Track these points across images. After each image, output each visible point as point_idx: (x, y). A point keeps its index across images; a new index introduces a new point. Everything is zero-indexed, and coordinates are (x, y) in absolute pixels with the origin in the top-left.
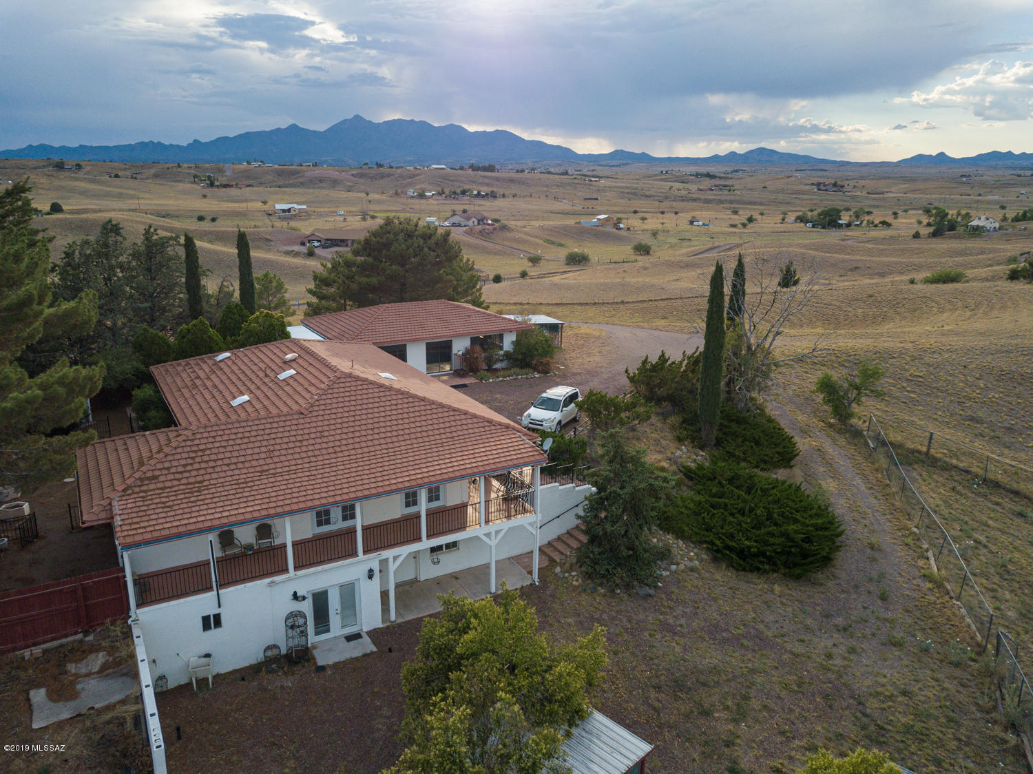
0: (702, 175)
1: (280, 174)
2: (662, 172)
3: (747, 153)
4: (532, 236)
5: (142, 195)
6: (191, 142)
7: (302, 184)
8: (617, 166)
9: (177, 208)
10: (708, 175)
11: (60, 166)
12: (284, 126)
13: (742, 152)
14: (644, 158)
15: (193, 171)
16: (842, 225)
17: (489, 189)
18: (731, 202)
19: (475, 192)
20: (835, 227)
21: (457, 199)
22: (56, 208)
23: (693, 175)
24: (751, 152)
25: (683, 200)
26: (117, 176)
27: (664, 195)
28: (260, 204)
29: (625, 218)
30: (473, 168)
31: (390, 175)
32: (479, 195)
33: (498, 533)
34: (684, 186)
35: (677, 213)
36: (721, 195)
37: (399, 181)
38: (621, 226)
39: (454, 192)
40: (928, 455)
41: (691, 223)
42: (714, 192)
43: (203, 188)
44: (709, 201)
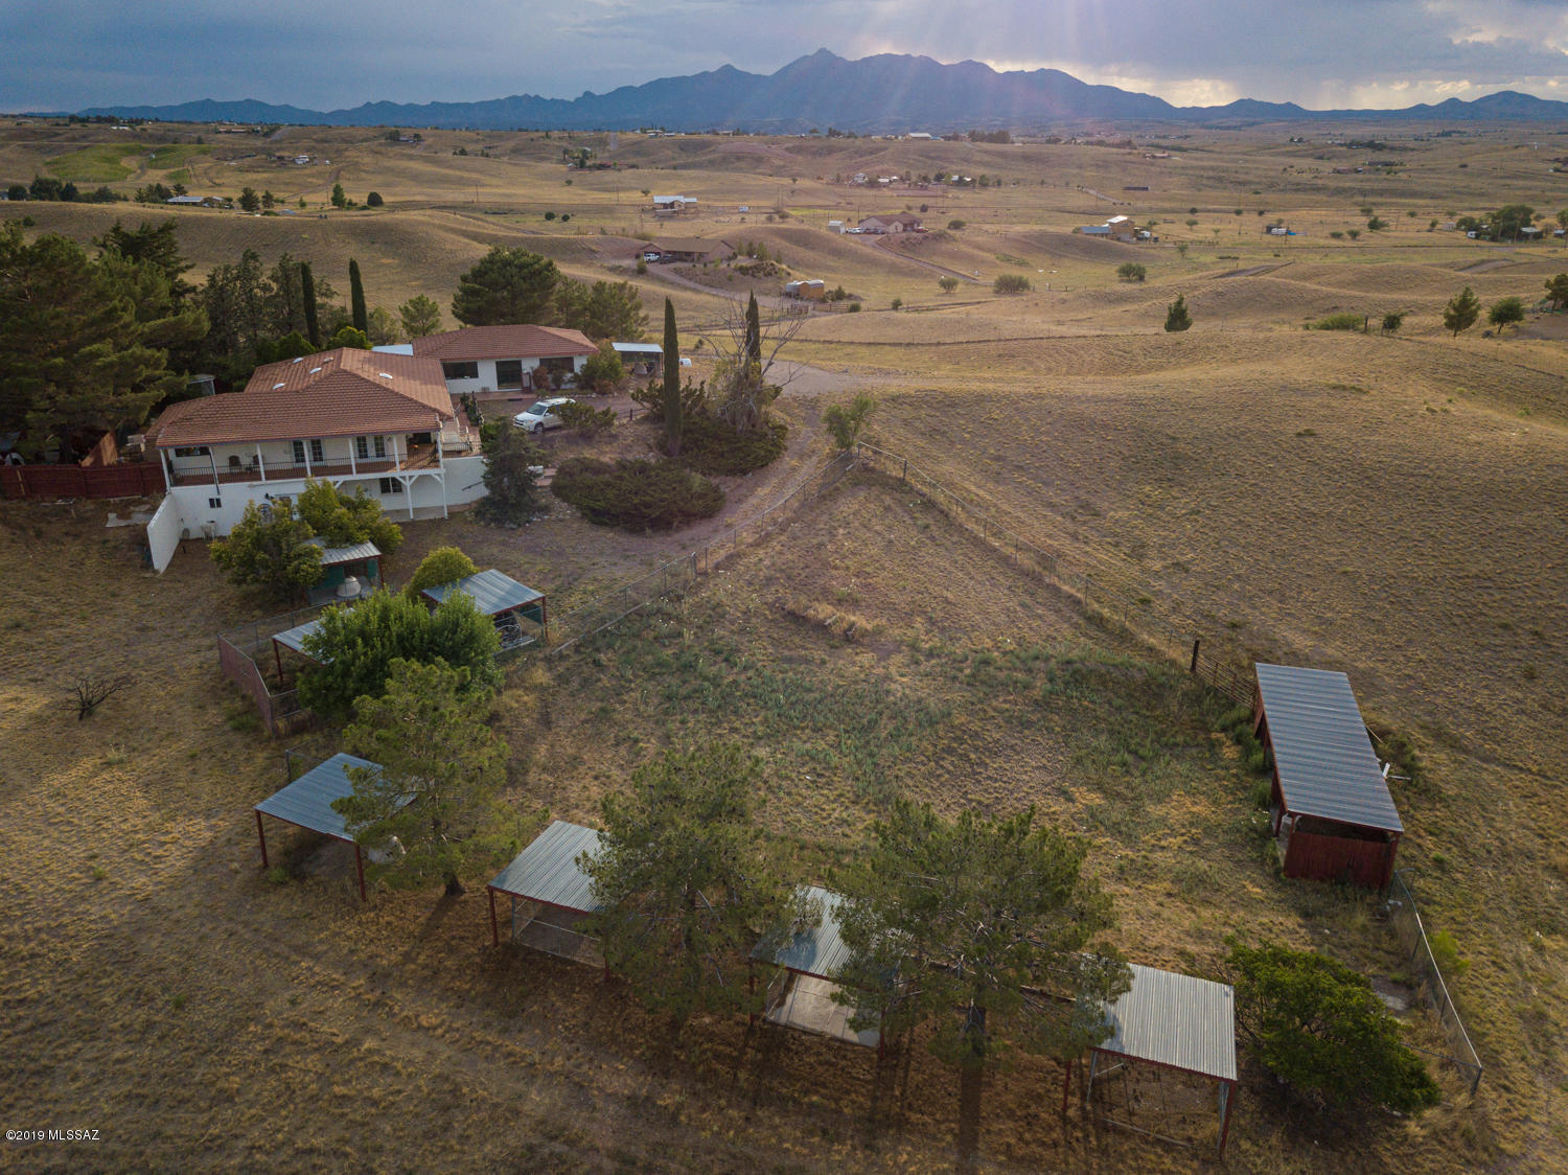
0: (1359, 144)
1: (684, 147)
2: (1292, 140)
3: (1482, 100)
5: (487, 181)
6: (581, 95)
7: (712, 164)
8: (1235, 128)
9: (526, 200)
10: (1372, 145)
11: (394, 138)
12: (713, 68)
13: (1469, 100)
14: (1291, 112)
15: (564, 144)
16: (1527, 235)
17: (978, 173)
18: (1363, 193)
19: (956, 178)
20: (1512, 238)
21: (926, 188)
22: (375, 201)
23: (1345, 145)
24: (1489, 98)
25: (1297, 190)
26: (463, 152)
27: (1268, 182)
28: (641, 194)
29: (1165, 221)
30: (974, 137)
31: (841, 150)
32: (961, 183)
33: (411, 477)
34: (1316, 164)
35: (1261, 213)
36: (1368, 180)
37: (851, 158)
38: (1147, 234)
39: (925, 179)
40: (902, 481)
41: (1269, 229)
42: (1360, 176)
43: (571, 169)
44: (1339, 191)
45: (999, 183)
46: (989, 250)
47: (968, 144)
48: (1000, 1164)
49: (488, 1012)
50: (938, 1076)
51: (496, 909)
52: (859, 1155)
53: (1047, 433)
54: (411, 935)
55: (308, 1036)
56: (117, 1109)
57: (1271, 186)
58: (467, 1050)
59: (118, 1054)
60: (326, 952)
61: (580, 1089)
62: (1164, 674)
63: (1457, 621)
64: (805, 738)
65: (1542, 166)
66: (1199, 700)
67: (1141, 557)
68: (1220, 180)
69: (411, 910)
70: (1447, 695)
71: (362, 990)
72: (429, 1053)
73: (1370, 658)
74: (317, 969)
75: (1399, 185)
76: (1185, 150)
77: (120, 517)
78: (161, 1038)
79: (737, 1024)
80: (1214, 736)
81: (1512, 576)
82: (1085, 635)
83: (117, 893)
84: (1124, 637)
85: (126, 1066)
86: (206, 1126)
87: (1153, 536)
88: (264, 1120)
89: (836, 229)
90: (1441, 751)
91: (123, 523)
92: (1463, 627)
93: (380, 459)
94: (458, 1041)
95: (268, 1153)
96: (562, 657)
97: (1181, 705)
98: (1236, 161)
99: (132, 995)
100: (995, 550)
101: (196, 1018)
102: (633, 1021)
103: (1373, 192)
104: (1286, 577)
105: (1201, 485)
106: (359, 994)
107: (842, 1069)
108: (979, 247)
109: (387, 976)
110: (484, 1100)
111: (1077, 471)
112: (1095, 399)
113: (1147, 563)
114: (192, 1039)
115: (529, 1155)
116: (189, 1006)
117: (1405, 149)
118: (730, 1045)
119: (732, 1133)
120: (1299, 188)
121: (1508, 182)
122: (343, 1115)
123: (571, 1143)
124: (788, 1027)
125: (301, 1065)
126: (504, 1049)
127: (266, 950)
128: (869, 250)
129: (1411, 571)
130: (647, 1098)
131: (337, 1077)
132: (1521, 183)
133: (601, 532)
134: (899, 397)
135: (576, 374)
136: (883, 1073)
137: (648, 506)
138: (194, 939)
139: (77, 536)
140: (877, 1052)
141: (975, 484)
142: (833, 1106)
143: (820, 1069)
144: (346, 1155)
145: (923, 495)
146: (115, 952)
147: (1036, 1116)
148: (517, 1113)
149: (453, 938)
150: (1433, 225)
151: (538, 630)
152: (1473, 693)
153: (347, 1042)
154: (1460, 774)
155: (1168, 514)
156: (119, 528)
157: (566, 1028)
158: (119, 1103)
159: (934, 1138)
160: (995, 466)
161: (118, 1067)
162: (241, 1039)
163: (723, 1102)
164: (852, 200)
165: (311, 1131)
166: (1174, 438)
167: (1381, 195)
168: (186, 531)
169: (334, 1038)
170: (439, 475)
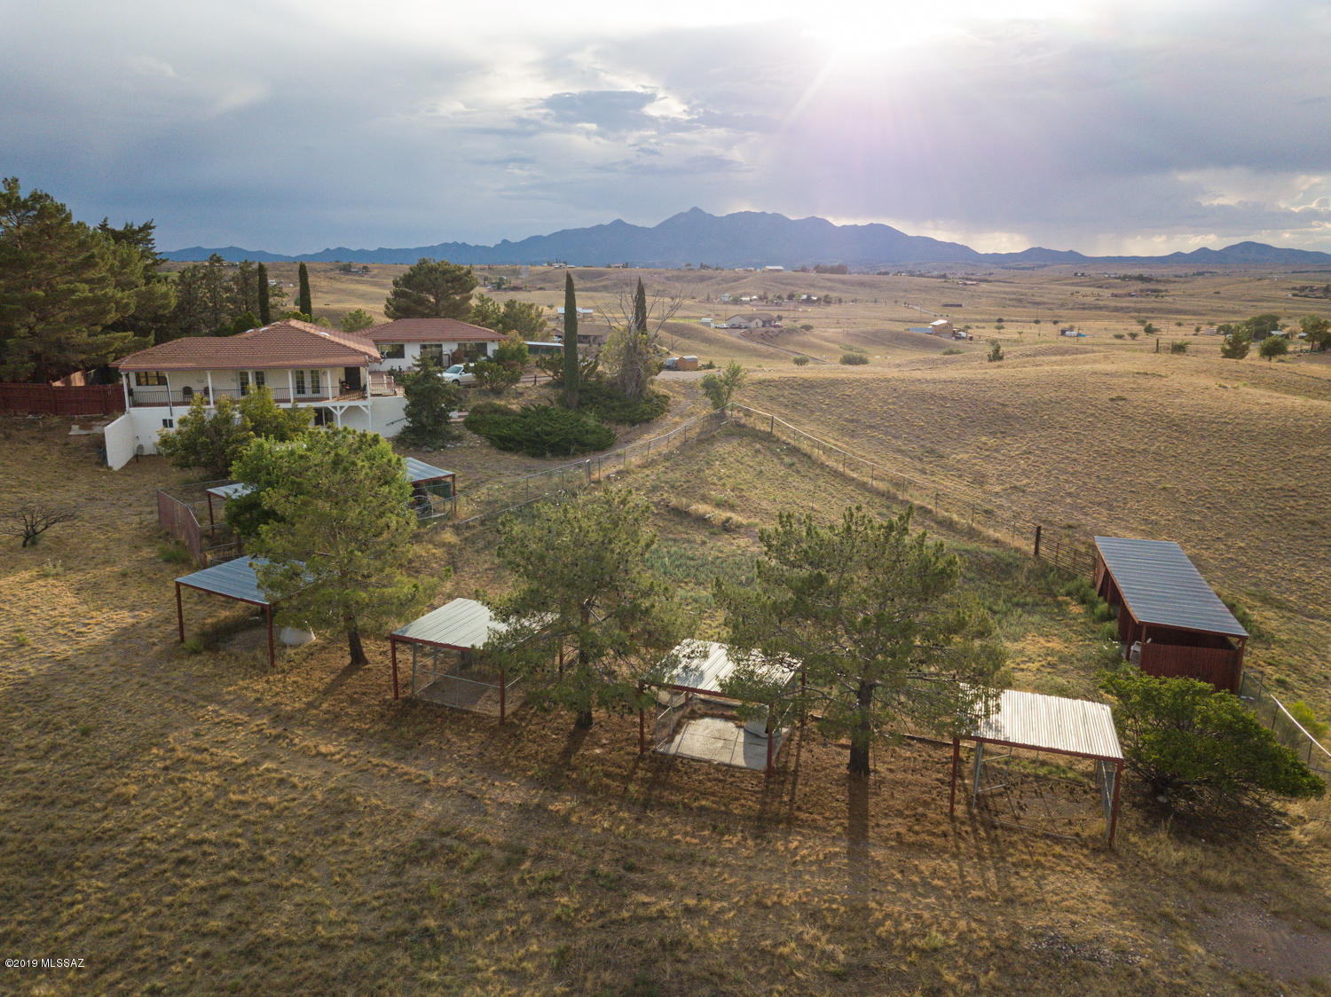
0: (1131, 278)
1: (583, 275)
2: (1076, 274)
3: (1226, 249)
4: (829, 342)
6: (499, 243)
7: (604, 288)
8: (1028, 269)
10: (1141, 278)
11: (346, 270)
12: (607, 222)
14: (1072, 257)
15: (485, 274)
17: (822, 294)
18: (1139, 311)
19: (805, 297)
21: (781, 304)
23: (1119, 278)
25: (1084, 309)
27: (1059, 302)
29: (977, 327)
30: (819, 269)
31: (710, 278)
32: (808, 301)
33: (341, 408)
34: (1096, 291)
35: (1055, 323)
36: (1141, 302)
37: (719, 284)
38: (963, 334)
39: (779, 297)
40: (770, 434)
41: (1063, 332)
42: (1134, 299)
43: (490, 291)
44: (1117, 309)
45: (840, 301)
46: (833, 342)
47: (813, 274)
48: (892, 848)
49: (385, 745)
50: (826, 789)
51: (399, 676)
52: (750, 843)
53: (894, 403)
54: (315, 690)
55: (208, 758)
56: (12, 807)
57: (1062, 306)
58: (364, 771)
59: (18, 767)
60: (232, 701)
61: (473, 801)
62: (1010, 556)
63: (1270, 520)
64: (688, 588)
65: (1284, 293)
66: (1044, 575)
67: (981, 484)
68: (1020, 301)
69: (317, 674)
70: (1268, 572)
71: (264, 727)
72: (326, 772)
73: (1194, 547)
74: (222, 712)
75: (1164, 306)
76: (991, 282)
77: (82, 428)
78: (63, 756)
79: (628, 754)
80: (1060, 598)
81: (1313, 488)
82: (938, 533)
83: (38, 655)
84: (972, 534)
85: (27, 775)
86: (100, 821)
87: (990, 469)
88: (159, 818)
89: (707, 324)
90: (1269, 610)
91: (84, 432)
92: (1275, 524)
93: (316, 395)
94: (355, 764)
95: (159, 843)
96: (468, 527)
97: (1028, 579)
98: (1032, 288)
99: (40, 725)
100: (854, 479)
101: (101, 742)
102: (526, 751)
103: (1146, 310)
104: (1111, 493)
105: (1030, 436)
106: (262, 730)
107: (731, 783)
108: (826, 339)
109: (291, 718)
110: (377, 807)
111: (922, 428)
112: (934, 382)
113: (988, 487)
114: (94, 757)
115: (419, 847)
116: (93, 734)
117: (1168, 282)
118: (620, 767)
119: (622, 828)
120: (1084, 307)
121: (1255, 304)
122: (237, 816)
123: (460, 838)
124: (675, 757)
125: (201, 778)
126: (399, 771)
127: (174, 697)
128: (734, 340)
129: (1223, 486)
130: (538, 806)
131: (234, 787)
132: (1265, 304)
133: (507, 455)
134: (764, 381)
135: (488, 357)
136: (771, 786)
137: (548, 434)
138: (107, 688)
139: (43, 440)
140: (764, 773)
141: (834, 438)
142: (723, 808)
143: (709, 784)
144: (237, 845)
145: (788, 444)
146: (28, 694)
147: (924, 815)
148: (409, 817)
149: (356, 693)
150: (1198, 330)
151: (448, 506)
152: (1292, 570)
153: (245, 763)
154: (1290, 626)
155: (1003, 455)
156: (80, 435)
157: (460, 757)
158: (15, 802)
159: (824, 830)
160: (851, 426)
161: (18, 776)
162: (142, 759)
163: (614, 808)
164: (719, 313)
165: (204, 827)
166: (1003, 405)
167: (1152, 312)
168: (140, 447)
169: (234, 760)
170: (366, 407)
